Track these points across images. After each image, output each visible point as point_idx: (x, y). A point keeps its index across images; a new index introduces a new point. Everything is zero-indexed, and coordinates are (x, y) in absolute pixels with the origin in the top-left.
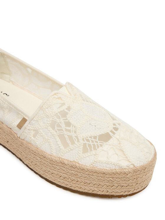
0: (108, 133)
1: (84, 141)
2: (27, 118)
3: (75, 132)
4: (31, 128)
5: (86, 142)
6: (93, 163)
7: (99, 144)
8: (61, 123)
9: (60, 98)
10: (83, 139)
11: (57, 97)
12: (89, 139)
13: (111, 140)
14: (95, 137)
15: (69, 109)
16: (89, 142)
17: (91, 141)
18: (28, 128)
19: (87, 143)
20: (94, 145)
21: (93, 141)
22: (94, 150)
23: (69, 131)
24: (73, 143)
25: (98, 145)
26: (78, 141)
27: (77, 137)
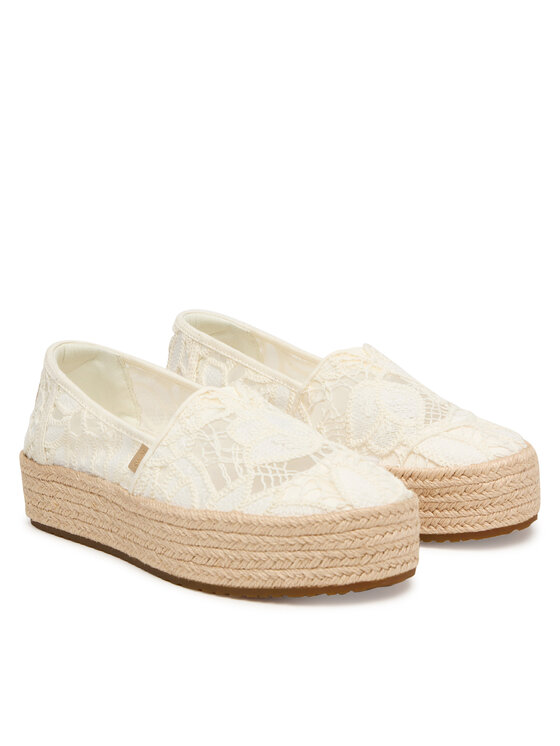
0: (308, 456)
1: (256, 471)
2: (148, 446)
3: (241, 455)
4: (156, 464)
5: (260, 473)
6: (271, 508)
7: (286, 475)
8: (212, 441)
9: (216, 399)
10: (255, 469)
11: (211, 397)
12: (268, 467)
13: (314, 468)
14: (280, 464)
15: (233, 416)
16: (268, 472)
17: (271, 472)
18: (149, 464)
19: (263, 475)
20: (277, 478)
21: (274, 471)
22: (275, 485)
23: (229, 455)
24: (234, 476)
25: (283, 477)
26: (245, 473)
27: (242, 465)
